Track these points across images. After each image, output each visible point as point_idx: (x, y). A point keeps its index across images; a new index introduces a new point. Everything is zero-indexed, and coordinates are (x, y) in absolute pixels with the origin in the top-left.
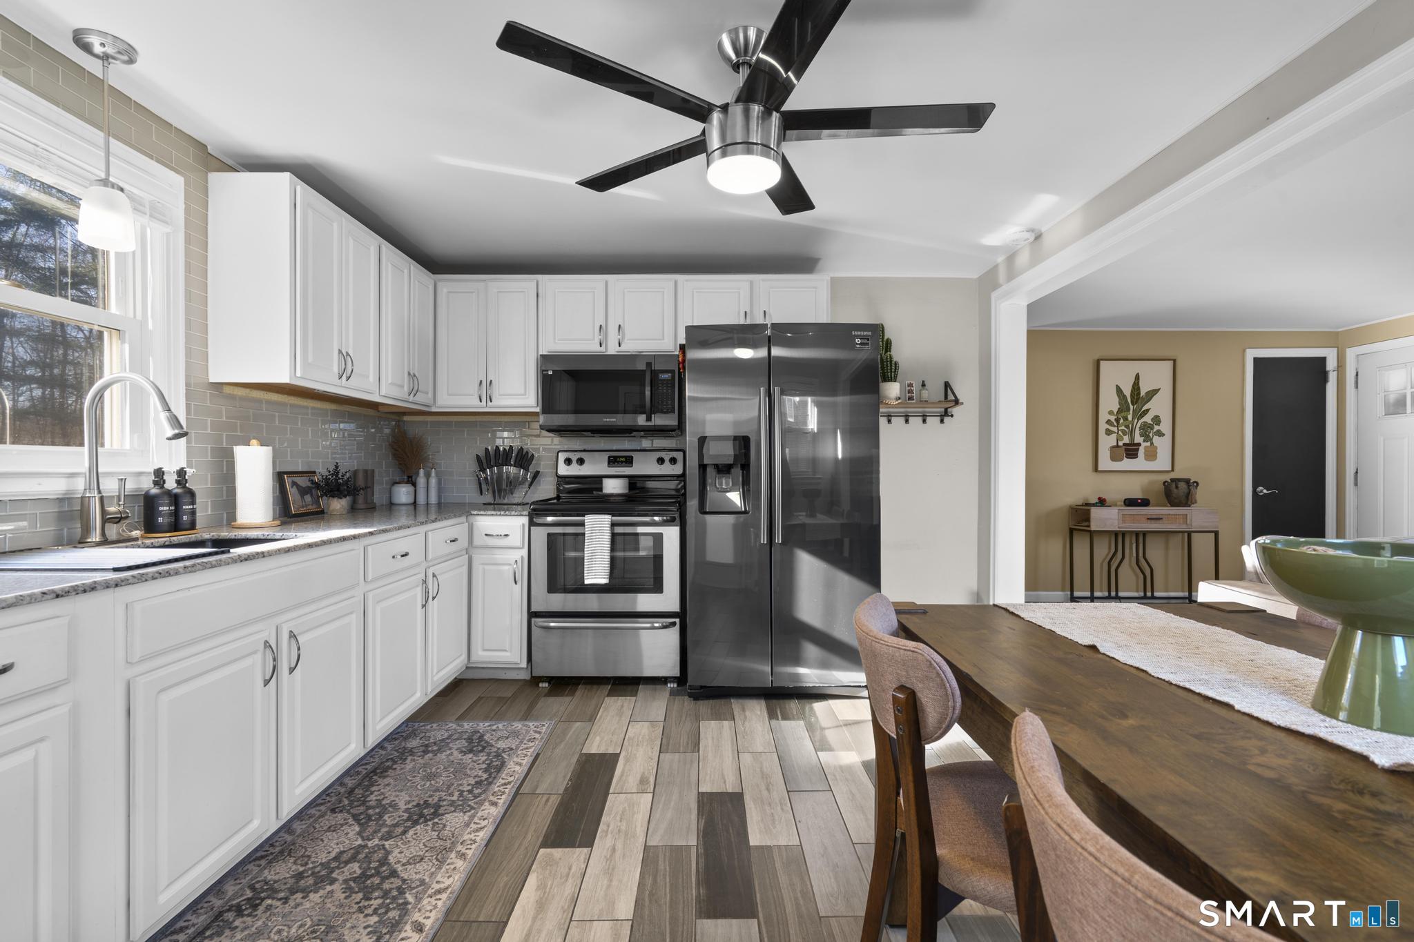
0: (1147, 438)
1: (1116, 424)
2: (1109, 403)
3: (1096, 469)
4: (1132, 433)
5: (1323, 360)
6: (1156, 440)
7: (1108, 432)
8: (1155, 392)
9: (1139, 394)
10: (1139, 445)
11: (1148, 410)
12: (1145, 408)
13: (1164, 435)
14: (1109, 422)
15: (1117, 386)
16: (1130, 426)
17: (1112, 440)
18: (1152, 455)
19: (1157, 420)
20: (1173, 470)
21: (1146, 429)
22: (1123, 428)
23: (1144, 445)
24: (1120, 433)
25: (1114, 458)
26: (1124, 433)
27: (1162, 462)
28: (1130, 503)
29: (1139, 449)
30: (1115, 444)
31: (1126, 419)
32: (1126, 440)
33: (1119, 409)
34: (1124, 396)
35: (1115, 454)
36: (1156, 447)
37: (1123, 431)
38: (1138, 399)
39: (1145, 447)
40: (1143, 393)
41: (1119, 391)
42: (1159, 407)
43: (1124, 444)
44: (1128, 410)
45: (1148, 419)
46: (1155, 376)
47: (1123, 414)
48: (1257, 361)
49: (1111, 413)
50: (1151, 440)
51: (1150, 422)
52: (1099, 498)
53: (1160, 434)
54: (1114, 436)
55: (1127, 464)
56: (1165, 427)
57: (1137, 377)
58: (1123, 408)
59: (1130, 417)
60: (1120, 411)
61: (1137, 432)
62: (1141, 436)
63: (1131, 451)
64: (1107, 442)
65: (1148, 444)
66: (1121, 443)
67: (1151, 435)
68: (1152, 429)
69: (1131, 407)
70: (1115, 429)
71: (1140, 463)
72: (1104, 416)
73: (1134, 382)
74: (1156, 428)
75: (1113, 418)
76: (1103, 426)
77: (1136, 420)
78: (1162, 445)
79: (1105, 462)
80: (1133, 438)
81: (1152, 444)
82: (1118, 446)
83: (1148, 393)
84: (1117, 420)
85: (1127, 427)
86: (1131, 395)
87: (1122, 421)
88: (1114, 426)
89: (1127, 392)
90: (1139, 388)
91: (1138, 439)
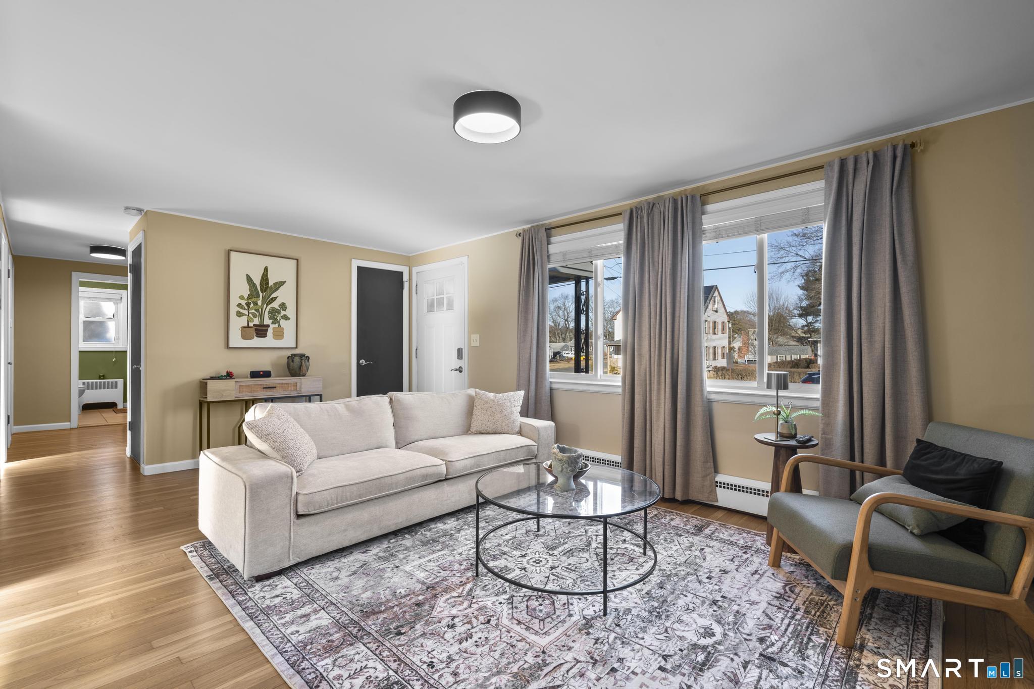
0: (275, 321)
1: (246, 308)
2: (239, 289)
3: (227, 346)
4: (261, 316)
5: (401, 274)
6: (283, 323)
7: (239, 314)
8: (283, 283)
9: (268, 283)
10: (268, 326)
11: (275, 298)
12: (273, 296)
13: (289, 319)
14: (239, 305)
15: (247, 275)
16: (260, 310)
17: (243, 321)
18: (279, 335)
19: (283, 306)
20: (296, 347)
21: (274, 313)
22: (253, 311)
23: (272, 326)
24: (250, 315)
25: (245, 337)
26: (255, 316)
27: (288, 341)
28: (255, 375)
29: (267, 330)
30: (246, 325)
31: (256, 304)
32: (256, 321)
33: (249, 295)
34: (254, 285)
35: (246, 333)
36: (283, 329)
37: (253, 314)
38: (267, 288)
39: (274, 328)
40: (271, 283)
41: (249, 279)
42: (285, 295)
43: (255, 325)
44: (258, 296)
45: (276, 305)
46: (281, 271)
47: (253, 300)
48: (360, 269)
49: (242, 297)
50: (279, 322)
51: (277, 308)
52: (227, 372)
53: (286, 318)
54: (245, 318)
55: (257, 342)
56: (290, 312)
57: (266, 269)
58: (253, 294)
59: (260, 303)
60: (250, 297)
61: (266, 316)
62: (270, 318)
63: (261, 331)
64: (237, 324)
65: (276, 326)
66: (251, 324)
67: (278, 318)
68: (279, 313)
69: (261, 294)
70: (246, 312)
71: (269, 341)
72: (234, 301)
73: (263, 274)
74: (283, 313)
75: (243, 303)
76: (234, 309)
77: (265, 306)
78: (288, 326)
79: (236, 339)
80: (262, 320)
81: (279, 325)
82: (248, 327)
83: (275, 284)
84: (248, 304)
85: (257, 310)
86: (261, 284)
87: (252, 305)
88: (245, 309)
89: (257, 281)
90: (267, 279)
91: (267, 321)
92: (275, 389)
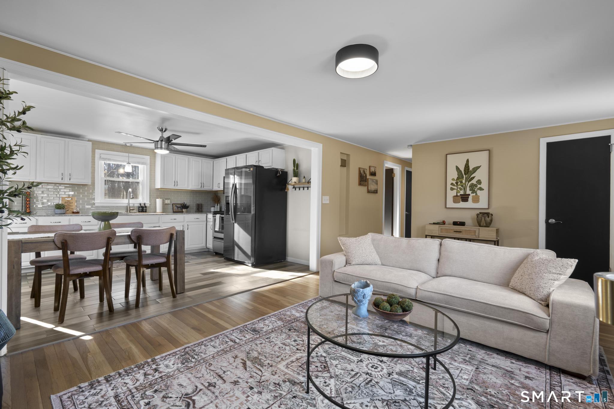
0: (473, 191)
1: (456, 185)
2: (453, 175)
3: (445, 207)
4: (465, 189)
5: (608, 137)
6: (479, 192)
7: (452, 189)
8: (478, 167)
9: (469, 169)
10: (469, 195)
11: (474, 177)
12: (472, 176)
13: (483, 190)
14: (452, 184)
15: (456, 166)
16: (464, 185)
17: (454, 193)
18: (476, 200)
19: (479, 182)
20: (488, 208)
21: (473, 187)
22: (460, 187)
23: (471, 195)
24: (458, 189)
25: (455, 201)
26: (461, 189)
27: (483, 204)
29: (468, 197)
30: (456, 195)
31: (461, 182)
32: (462, 192)
33: (458, 177)
34: (461, 171)
35: (456, 199)
36: (479, 196)
37: (460, 188)
38: (468, 172)
39: (473, 196)
40: (471, 169)
41: (458, 168)
42: (481, 175)
43: (461, 195)
44: (463, 177)
45: (474, 181)
46: (479, 160)
47: (460, 180)
48: (549, 145)
49: (453, 179)
50: (476, 192)
51: (475, 183)
52: (443, 221)
53: (481, 189)
54: (455, 191)
55: (462, 205)
56: (484, 185)
57: (468, 161)
58: (460, 176)
59: (464, 181)
60: (458, 178)
61: (468, 189)
62: (470, 190)
63: (465, 198)
64: (451, 194)
65: (474, 194)
66: (459, 194)
67: (476, 190)
68: (476, 186)
69: (464, 176)
70: (456, 188)
71: (470, 204)
72: (449, 181)
73: (466, 164)
74: (479, 186)
75: (454, 182)
76: (449, 186)
77: (467, 183)
78: (483, 195)
79: (451, 204)
80: (465, 192)
81: (476, 194)
82: (457, 196)
83: (474, 169)
84: (457, 183)
85: (462, 186)
86: (464, 170)
87: (459, 183)
88: (455, 186)
89: (462, 169)
90: (468, 167)
91: (468, 192)
92: (461, 233)
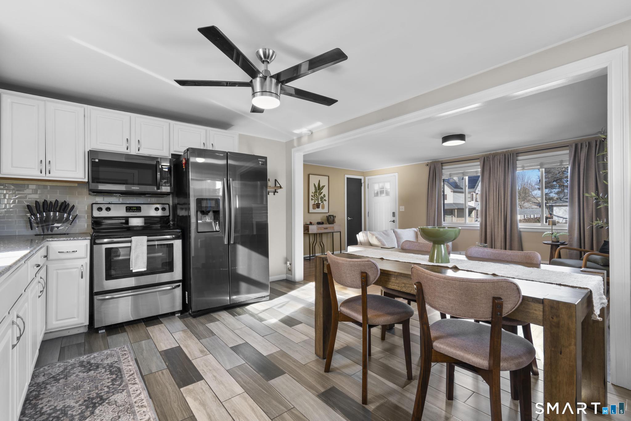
0: (322, 202)
2: (312, 190)
3: (309, 212)
4: (318, 200)
5: (361, 180)
6: (324, 202)
7: (312, 199)
8: (324, 186)
9: (320, 187)
10: (320, 204)
11: (322, 192)
12: (321, 192)
14: (312, 196)
15: (314, 184)
18: (323, 208)
19: (324, 195)
20: (328, 212)
21: (322, 198)
22: (316, 198)
23: (321, 204)
25: (314, 208)
26: (316, 200)
27: (326, 210)
28: (319, 223)
29: (320, 205)
31: (316, 195)
32: (317, 202)
34: (316, 187)
36: (324, 205)
38: (320, 188)
40: (321, 187)
42: (325, 191)
44: (317, 192)
45: (322, 195)
46: (324, 181)
48: (347, 178)
49: (313, 193)
50: (323, 202)
51: (323, 196)
52: (310, 222)
53: (325, 200)
54: (313, 201)
55: (317, 210)
56: (326, 198)
57: (319, 181)
58: (316, 192)
59: (318, 195)
60: (315, 192)
61: (320, 200)
63: (318, 206)
64: (312, 203)
65: (322, 204)
66: (315, 203)
68: (323, 199)
70: (313, 198)
71: (320, 210)
72: (311, 194)
73: (319, 183)
74: (324, 198)
75: (313, 195)
76: (311, 197)
78: (326, 203)
79: (311, 210)
80: (318, 202)
81: (323, 203)
82: (314, 204)
83: (322, 186)
84: (314, 195)
85: (317, 198)
86: (318, 187)
89: (317, 186)
90: (320, 185)
91: (320, 202)
92: (327, 229)
